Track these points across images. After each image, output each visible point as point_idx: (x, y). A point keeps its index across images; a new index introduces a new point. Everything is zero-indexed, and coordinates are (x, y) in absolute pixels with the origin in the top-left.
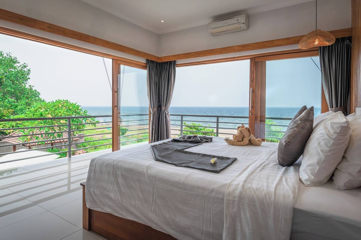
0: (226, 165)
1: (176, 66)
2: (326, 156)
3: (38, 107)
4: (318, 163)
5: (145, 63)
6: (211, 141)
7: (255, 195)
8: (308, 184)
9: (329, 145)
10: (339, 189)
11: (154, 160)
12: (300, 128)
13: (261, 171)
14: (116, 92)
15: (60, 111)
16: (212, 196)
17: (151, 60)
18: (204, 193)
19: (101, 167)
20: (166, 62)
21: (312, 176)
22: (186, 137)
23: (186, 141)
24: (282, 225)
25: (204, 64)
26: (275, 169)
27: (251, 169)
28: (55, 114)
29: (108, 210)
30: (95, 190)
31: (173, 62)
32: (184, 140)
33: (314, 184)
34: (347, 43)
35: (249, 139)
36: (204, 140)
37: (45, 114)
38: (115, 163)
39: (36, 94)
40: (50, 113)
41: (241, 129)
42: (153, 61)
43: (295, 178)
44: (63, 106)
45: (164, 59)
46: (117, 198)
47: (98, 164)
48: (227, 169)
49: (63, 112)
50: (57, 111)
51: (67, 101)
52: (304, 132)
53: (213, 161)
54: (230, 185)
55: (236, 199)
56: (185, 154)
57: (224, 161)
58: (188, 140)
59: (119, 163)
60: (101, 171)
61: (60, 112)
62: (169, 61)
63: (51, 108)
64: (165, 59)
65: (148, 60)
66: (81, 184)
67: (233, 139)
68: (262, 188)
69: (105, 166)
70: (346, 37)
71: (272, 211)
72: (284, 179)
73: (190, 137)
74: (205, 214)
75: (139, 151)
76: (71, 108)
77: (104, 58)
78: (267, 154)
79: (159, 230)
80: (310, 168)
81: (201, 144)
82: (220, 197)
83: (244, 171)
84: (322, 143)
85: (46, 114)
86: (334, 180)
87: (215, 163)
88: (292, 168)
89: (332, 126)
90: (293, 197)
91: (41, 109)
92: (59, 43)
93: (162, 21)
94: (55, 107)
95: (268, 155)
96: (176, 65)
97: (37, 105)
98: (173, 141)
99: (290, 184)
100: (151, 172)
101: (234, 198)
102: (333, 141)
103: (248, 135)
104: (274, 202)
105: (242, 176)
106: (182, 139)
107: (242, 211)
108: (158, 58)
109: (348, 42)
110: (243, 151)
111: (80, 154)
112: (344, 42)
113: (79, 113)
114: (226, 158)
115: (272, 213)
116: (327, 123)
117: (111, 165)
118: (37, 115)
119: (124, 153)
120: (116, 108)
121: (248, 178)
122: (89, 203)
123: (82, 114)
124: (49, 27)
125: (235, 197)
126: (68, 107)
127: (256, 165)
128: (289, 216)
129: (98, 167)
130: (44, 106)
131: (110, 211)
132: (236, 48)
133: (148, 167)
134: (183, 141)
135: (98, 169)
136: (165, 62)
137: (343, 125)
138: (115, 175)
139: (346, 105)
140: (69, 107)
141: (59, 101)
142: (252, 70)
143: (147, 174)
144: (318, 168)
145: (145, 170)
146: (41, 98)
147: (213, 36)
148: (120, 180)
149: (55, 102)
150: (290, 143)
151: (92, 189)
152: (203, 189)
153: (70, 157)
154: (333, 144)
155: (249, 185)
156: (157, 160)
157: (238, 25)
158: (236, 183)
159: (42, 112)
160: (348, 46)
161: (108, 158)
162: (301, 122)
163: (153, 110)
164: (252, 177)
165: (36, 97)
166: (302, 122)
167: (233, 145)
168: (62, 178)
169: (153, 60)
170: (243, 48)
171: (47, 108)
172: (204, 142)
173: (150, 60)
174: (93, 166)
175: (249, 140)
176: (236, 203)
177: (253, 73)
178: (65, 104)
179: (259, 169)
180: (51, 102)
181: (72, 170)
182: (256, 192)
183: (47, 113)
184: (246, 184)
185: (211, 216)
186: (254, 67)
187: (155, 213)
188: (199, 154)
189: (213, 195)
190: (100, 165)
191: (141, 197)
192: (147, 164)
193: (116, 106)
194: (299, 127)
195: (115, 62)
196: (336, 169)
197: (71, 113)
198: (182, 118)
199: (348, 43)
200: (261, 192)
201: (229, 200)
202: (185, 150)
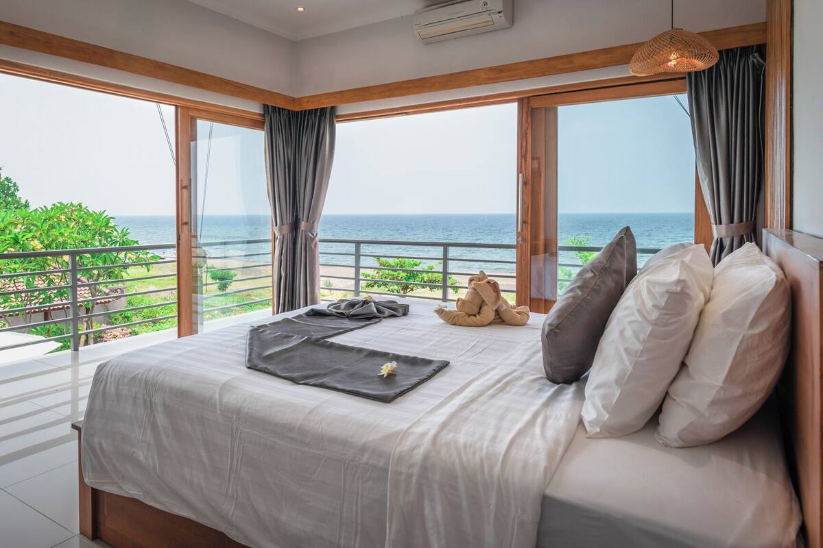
0: (415, 380)
1: (335, 121)
2: (636, 365)
3: (7, 222)
4: (618, 381)
5: (260, 115)
6: (405, 314)
7: (457, 461)
8: (595, 432)
9: (642, 336)
10: (666, 446)
11: (246, 369)
12: (589, 290)
13: (493, 396)
14: (185, 187)
15: (62, 230)
16: (362, 461)
17: (274, 105)
18: (344, 454)
19: (118, 384)
20: (312, 110)
21: (605, 413)
22: (343, 305)
23: (341, 315)
24: (514, 538)
25: (407, 114)
26: (531, 392)
27: (471, 391)
28: (51, 239)
29: (132, 492)
30: (103, 441)
31: (328, 111)
32: (337, 313)
33: (609, 433)
34: (755, 61)
35: (494, 309)
36: (387, 312)
37: (24, 239)
38: (151, 374)
39: (9, 188)
40: (38, 234)
41: (475, 284)
42: (279, 108)
43: (569, 415)
44: (70, 219)
45: (308, 102)
46: (151, 463)
47: (113, 376)
48: (414, 390)
49: (69, 236)
50: (54, 232)
51: (80, 205)
52: (599, 299)
53: (386, 368)
54: (405, 434)
55: (415, 470)
56: (326, 350)
57: (417, 368)
58: (346, 312)
59: (160, 375)
60: (118, 394)
61: (62, 234)
62: (319, 107)
63: (39, 224)
64: (310, 103)
65: (268, 106)
66: (74, 426)
67: (456, 309)
68: (478, 445)
69: (128, 382)
70: (753, 46)
71: (493, 501)
72: (540, 420)
73: (352, 305)
74: (345, 505)
75: (215, 344)
76: (90, 223)
77: (161, 105)
78: (526, 350)
79: (243, 543)
80: (601, 391)
81: (376, 323)
82: (381, 464)
83: (451, 397)
84: (629, 333)
85: (27, 239)
86: (660, 422)
87: (391, 376)
88: (572, 388)
89: (649, 291)
90: (546, 468)
91: (16, 228)
92: (39, 72)
93: (301, 9)
94: (51, 222)
95: (529, 353)
96: (338, 117)
97: (6, 216)
98: (311, 314)
99: (550, 433)
100: (231, 399)
101: (409, 469)
102: (650, 329)
103: (493, 299)
104: (499, 479)
105: (441, 411)
106: (333, 308)
107: (426, 503)
108: (293, 100)
109: (756, 58)
110: (474, 340)
111: (115, 337)
112: (748, 58)
113: (107, 236)
114: (423, 360)
115: (493, 507)
116: (641, 282)
117: (140, 379)
118: (6, 240)
119: (179, 349)
120: (185, 227)
121: (453, 416)
122: (91, 474)
123: (117, 237)
124: (12, 34)
125: (412, 466)
126: (81, 220)
127: (488, 380)
128: (530, 515)
129: (112, 384)
130: (24, 219)
131: (136, 493)
132: (483, 75)
133: (226, 387)
134: (333, 315)
135: (111, 389)
136: (309, 110)
137: (673, 288)
138: (150, 406)
139: (755, 218)
140: (84, 222)
141: (61, 208)
142: (524, 128)
143: (221, 404)
144: (618, 393)
145: (217, 396)
146: (20, 198)
147: (426, 44)
148: (161, 418)
149: (49, 209)
150: (559, 329)
151: (96, 440)
152: (344, 443)
153: (76, 349)
154: (651, 335)
155: (450, 436)
156: (252, 367)
157: (486, 18)
158: (420, 429)
159: (19, 233)
160: (758, 67)
161: (136, 361)
162: (592, 275)
163: (280, 230)
164: (465, 413)
165: (7, 195)
166: (595, 275)
167: (455, 325)
168: (49, 405)
169: (281, 106)
170: (499, 73)
171: (30, 224)
172: (384, 318)
173: (273, 107)
174: (102, 381)
175: (496, 310)
176: (414, 480)
177: (526, 138)
178: (74, 214)
179: (491, 392)
180: (40, 210)
181: (80, 382)
182: (463, 454)
183: (29, 235)
184: (444, 433)
185: (359, 510)
186: (527, 121)
187: (235, 500)
188: (360, 350)
189: (365, 459)
190: (117, 382)
191: (206, 461)
192: (224, 379)
193: (186, 223)
194: (588, 288)
195: (182, 115)
196: (667, 393)
197: (90, 236)
198: (358, 249)
199: (757, 60)
200: (474, 454)
201: (400, 473)
202: (330, 340)
